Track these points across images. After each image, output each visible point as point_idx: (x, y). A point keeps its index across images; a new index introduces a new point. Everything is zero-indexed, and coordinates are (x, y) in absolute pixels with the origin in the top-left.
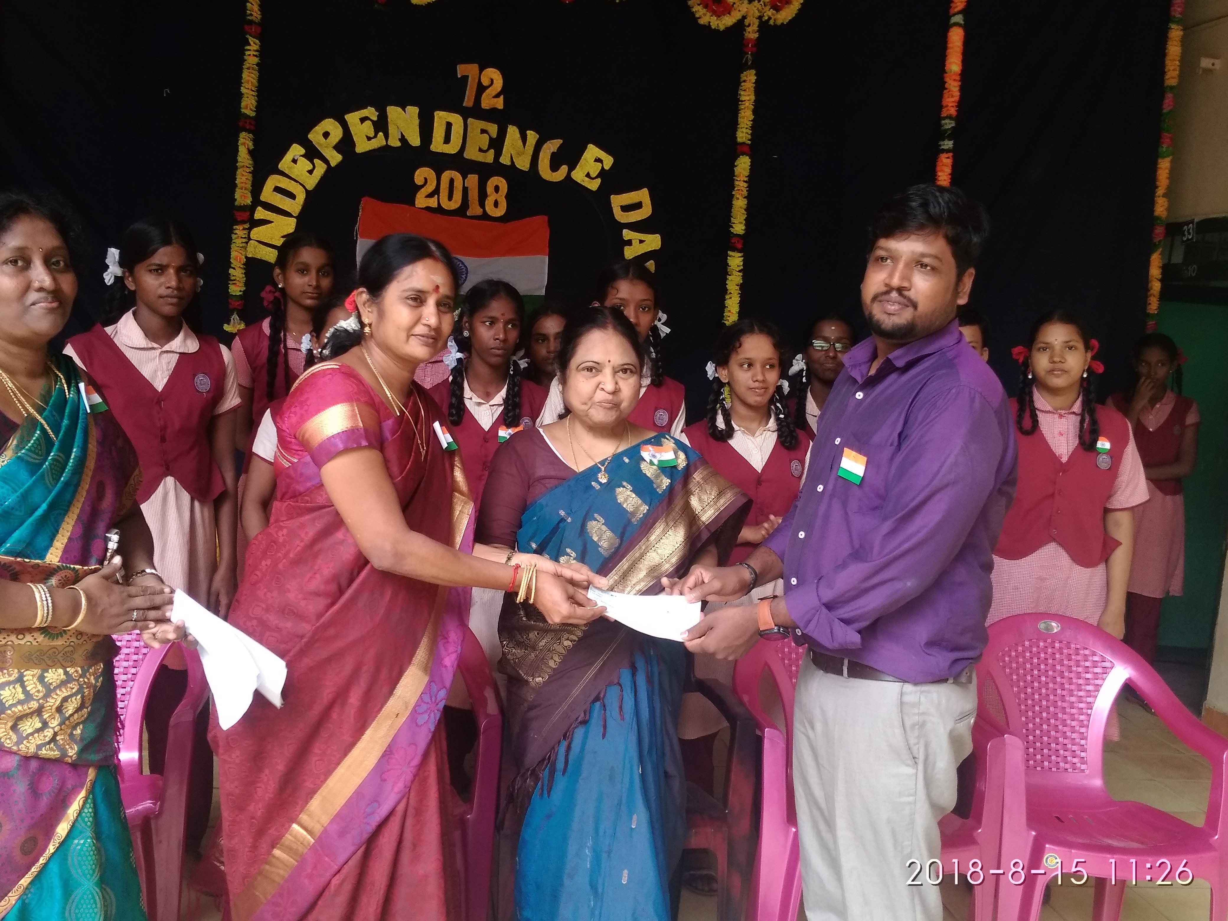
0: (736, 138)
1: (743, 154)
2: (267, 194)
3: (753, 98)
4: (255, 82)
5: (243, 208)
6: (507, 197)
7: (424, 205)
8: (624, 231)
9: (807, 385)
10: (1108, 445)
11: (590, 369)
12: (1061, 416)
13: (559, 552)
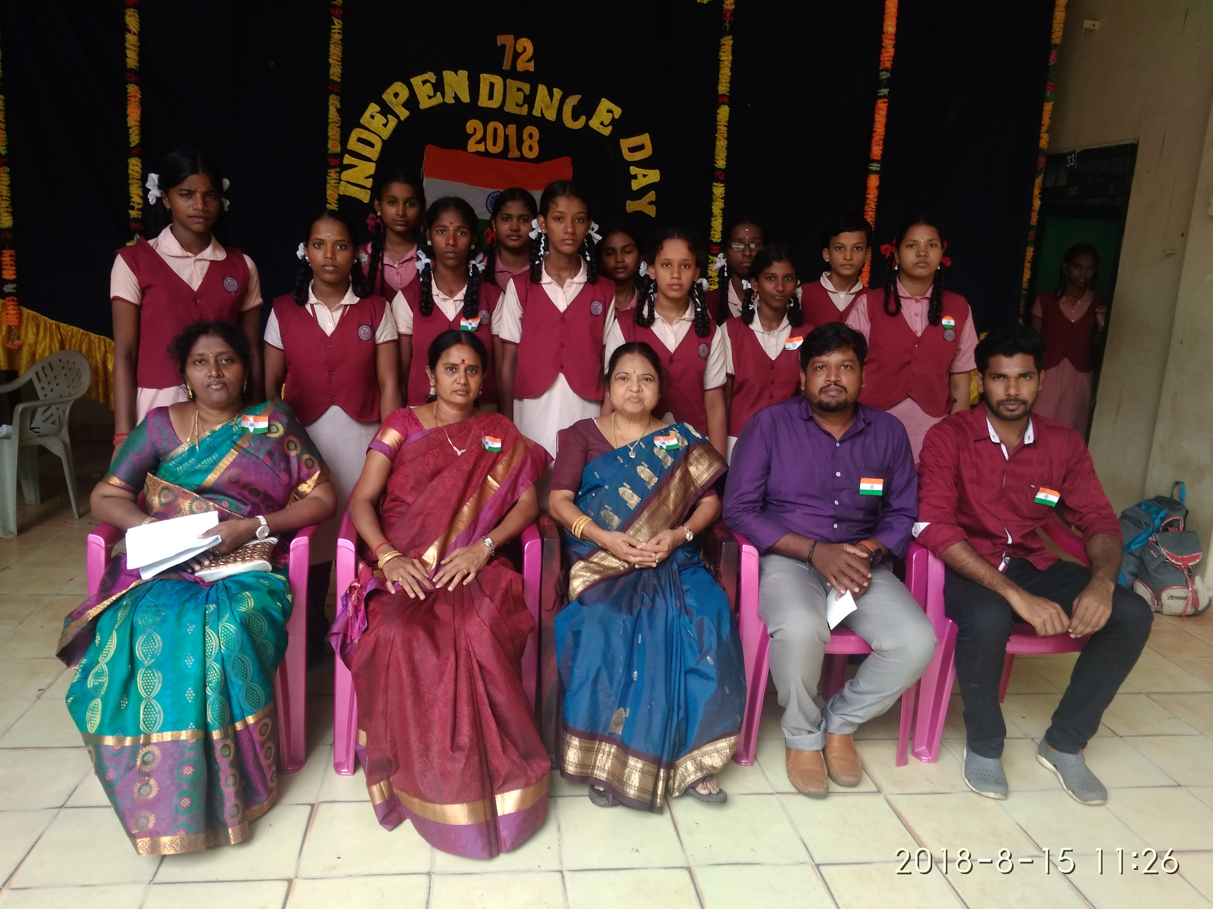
0: (718, 91)
1: (724, 103)
2: (353, 144)
3: (731, 58)
4: (340, 54)
5: (335, 155)
6: (538, 143)
7: (474, 151)
8: (631, 167)
9: (728, 279)
10: (952, 323)
11: (623, 379)
12: (917, 301)
13: (600, 508)
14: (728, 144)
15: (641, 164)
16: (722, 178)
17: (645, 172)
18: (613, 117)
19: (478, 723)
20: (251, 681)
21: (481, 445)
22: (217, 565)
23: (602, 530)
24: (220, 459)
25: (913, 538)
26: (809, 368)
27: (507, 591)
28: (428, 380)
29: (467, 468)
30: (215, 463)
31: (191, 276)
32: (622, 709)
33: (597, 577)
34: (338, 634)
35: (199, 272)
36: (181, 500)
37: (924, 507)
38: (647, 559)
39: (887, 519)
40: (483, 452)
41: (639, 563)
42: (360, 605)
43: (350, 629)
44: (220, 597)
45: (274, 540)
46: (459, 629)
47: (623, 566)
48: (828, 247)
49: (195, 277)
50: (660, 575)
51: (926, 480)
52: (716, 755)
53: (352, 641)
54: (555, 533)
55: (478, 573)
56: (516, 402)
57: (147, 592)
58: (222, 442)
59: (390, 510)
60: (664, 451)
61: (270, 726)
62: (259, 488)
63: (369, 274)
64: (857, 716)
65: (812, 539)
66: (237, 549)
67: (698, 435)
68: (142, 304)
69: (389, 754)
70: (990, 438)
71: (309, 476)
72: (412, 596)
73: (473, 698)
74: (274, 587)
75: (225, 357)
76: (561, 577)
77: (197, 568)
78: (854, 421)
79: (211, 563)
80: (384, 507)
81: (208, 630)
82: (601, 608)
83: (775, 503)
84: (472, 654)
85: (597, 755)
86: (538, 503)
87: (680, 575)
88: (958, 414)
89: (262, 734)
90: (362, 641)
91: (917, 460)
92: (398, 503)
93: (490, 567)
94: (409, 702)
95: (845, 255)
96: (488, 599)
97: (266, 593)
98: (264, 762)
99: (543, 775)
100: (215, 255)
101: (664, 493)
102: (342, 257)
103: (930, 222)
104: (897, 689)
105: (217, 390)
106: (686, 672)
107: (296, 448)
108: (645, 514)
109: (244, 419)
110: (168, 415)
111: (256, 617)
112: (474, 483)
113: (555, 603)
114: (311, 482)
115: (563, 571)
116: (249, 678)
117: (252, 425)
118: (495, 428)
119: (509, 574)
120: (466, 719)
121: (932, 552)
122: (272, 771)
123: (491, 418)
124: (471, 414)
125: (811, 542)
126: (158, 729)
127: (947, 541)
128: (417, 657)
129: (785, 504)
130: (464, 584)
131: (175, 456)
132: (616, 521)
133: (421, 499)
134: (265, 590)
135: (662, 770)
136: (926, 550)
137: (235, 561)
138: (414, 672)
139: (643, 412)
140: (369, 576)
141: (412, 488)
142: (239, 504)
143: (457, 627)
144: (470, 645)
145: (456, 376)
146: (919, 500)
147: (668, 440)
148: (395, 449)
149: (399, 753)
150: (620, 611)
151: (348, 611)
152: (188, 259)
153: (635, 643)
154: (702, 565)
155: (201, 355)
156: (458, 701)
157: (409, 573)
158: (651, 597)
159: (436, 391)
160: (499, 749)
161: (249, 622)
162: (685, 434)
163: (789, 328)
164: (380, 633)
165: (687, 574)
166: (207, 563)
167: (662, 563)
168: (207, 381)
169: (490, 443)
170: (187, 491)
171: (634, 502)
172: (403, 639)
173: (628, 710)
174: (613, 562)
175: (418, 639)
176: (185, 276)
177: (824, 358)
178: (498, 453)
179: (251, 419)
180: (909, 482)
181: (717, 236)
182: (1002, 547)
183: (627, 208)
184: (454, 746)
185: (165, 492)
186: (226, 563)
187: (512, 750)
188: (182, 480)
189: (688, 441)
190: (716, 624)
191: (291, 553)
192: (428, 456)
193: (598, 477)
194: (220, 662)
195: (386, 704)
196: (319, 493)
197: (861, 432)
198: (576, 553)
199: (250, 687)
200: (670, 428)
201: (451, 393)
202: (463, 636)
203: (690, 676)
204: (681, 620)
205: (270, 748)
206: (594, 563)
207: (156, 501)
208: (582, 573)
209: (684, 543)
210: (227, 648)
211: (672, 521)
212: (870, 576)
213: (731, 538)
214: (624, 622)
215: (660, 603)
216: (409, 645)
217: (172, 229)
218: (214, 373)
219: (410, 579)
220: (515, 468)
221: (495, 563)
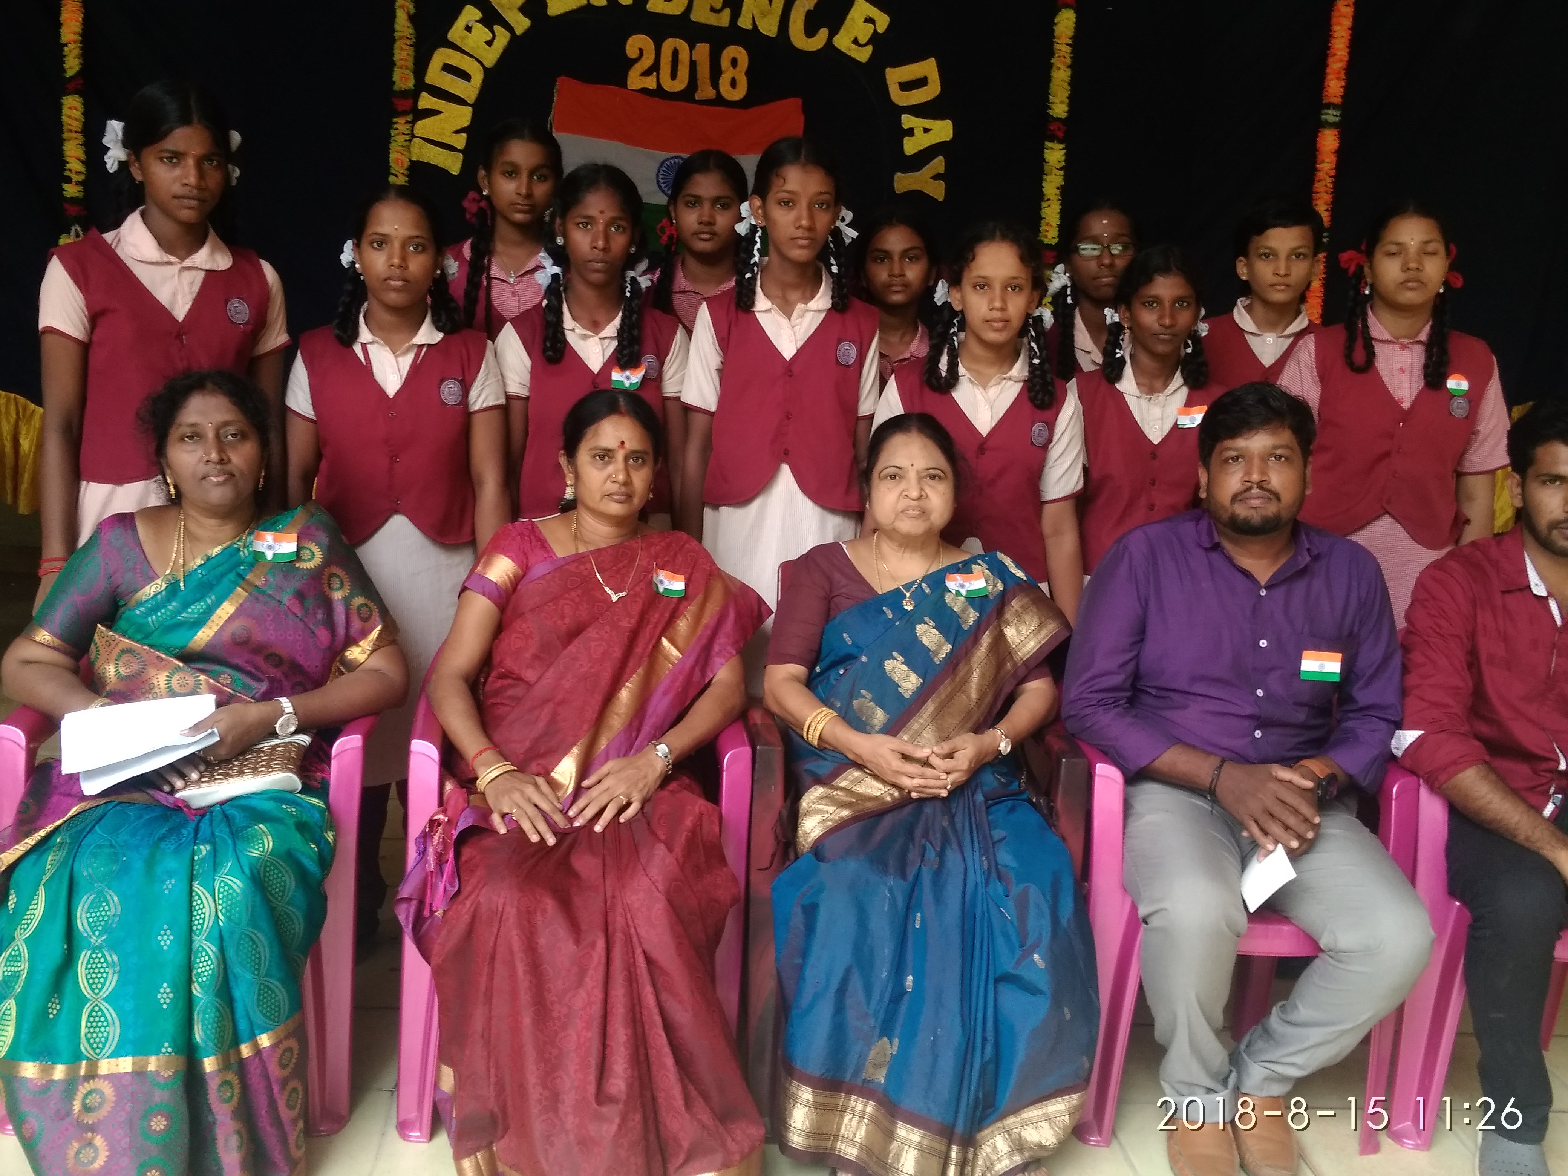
1: (1066, 6)
2: (434, 75)
5: (405, 94)
6: (747, 74)
7: (639, 86)
8: (903, 116)
9: (1073, 307)
10: (1465, 385)
11: (893, 477)
12: (1404, 347)
13: (853, 694)
14: (1072, 76)
15: (920, 111)
16: (1061, 135)
17: (927, 123)
18: (875, 30)
19: (642, 1058)
20: (267, 975)
21: (651, 584)
22: (212, 779)
23: (855, 732)
24: (218, 604)
25: (1393, 757)
26: (1215, 460)
27: (694, 833)
28: (563, 477)
29: (627, 623)
30: (210, 611)
31: (174, 295)
32: (885, 1039)
33: (846, 813)
34: (409, 900)
35: (187, 289)
36: (152, 671)
37: (1412, 703)
38: (932, 782)
39: (1349, 724)
40: (655, 597)
41: (917, 789)
42: (447, 853)
43: (429, 891)
44: (217, 833)
45: (304, 739)
46: (614, 897)
47: (891, 795)
48: (1246, 255)
49: (179, 298)
50: (954, 810)
51: (1416, 657)
52: (1046, 1125)
53: (432, 912)
54: (776, 738)
55: (645, 802)
56: (708, 512)
57: (97, 823)
58: (223, 575)
59: (497, 693)
60: (962, 599)
61: (296, 1052)
62: (283, 653)
63: (467, 294)
64: (1293, 1064)
65: (1216, 755)
66: (243, 753)
67: (1020, 574)
68: (90, 340)
69: (492, 1105)
70: (1529, 587)
71: (364, 634)
72: (535, 838)
73: (634, 1014)
74: (304, 819)
75: (231, 429)
76: (785, 813)
77: (179, 783)
78: (1292, 554)
79: (202, 777)
80: (487, 688)
81: (197, 887)
82: (852, 866)
83: (1153, 691)
84: (635, 939)
85: (842, 1117)
86: (746, 688)
87: (988, 814)
88: (1473, 544)
89: (283, 1066)
90: (450, 913)
91: (1401, 623)
92: (510, 681)
93: (665, 793)
94: (527, 1020)
95: (1278, 268)
96: (662, 846)
97: (293, 827)
98: (286, 1114)
99: (752, 1149)
100: (214, 260)
101: (962, 671)
102: (417, 264)
103: (1425, 210)
104: (1364, 1018)
105: (219, 484)
106: (997, 981)
107: (342, 586)
108: (930, 707)
109: (257, 538)
110: (134, 528)
111: (276, 868)
112: (638, 650)
113: (773, 856)
114: (366, 644)
115: (788, 803)
116: (263, 970)
117: (270, 547)
118: (674, 557)
119: (699, 804)
120: (622, 1049)
121: (1427, 782)
122: (298, 1129)
123: (668, 540)
124: (634, 533)
125: (1215, 761)
126: (110, 1051)
127: (1455, 763)
128: (542, 941)
129: (1172, 694)
130: (622, 820)
131: (144, 598)
132: (879, 716)
133: (550, 675)
134: (291, 822)
135: (954, 1148)
136: (1415, 778)
137: (241, 773)
138: (536, 968)
139: (928, 533)
140: (461, 803)
141: (536, 657)
142: (248, 680)
143: (609, 894)
144: (631, 923)
145: (610, 469)
146: (1404, 692)
147: (969, 580)
148: (506, 591)
149: (510, 1103)
150: (885, 872)
151: (426, 862)
152: (170, 267)
153: (910, 926)
154: (1024, 797)
155: (193, 425)
156: (608, 1018)
157: (529, 800)
158: (938, 849)
159: (575, 493)
160: (679, 1102)
161: (265, 876)
162: (999, 571)
163: (1185, 391)
164: (482, 899)
165: (1000, 810)
166: (194, 776)
167: (958, 791)
168: (202, 469)
169: (666, 582)
170: (164, 656)
171: (910, 686)
172: (518, 909)
173: (896, 1041)
174: (872, 788)
175: (544, 911)
176: (163, 295)
177: (1241, 443)
178: (681, 599)
179: (269, 537)
180: (1386, 659)
181: (1050, 233)
182: (1548, 775)
183: (896, 185)
184: (601, 1096)
185: (126, 657)
186: (227, 776)
187: (699, 1103)
188: (155, 639)
189: (1004, 583)
190: (1049, 898)
191: (334, 763)
192: (562, 602)
193: (849, 641)
194: (217, 942)
195: (489, 1019)
196: (379, 662)
197: (1303, 572)
198: (811, 773)
199: (266, 986)
200: (974, 560)
201: (602, 497)
202: (619, 910)
203: (1003, 988)
204: (990, 891)
205: (294, 1090)
206: (841, 789)
207: (111, 671)
208: (821, 807)
209: (996, 757)
210: (229, 919)
211: (975, 718)
212: (1317, 820)
213: (1076, 752)
214: (891, 890)
215: (953, 858)
216: (529, 922)
217: (143, 215)
218: (214, 456)
219: (531, 811)
220: (706, 626)
221: (673, 786)
